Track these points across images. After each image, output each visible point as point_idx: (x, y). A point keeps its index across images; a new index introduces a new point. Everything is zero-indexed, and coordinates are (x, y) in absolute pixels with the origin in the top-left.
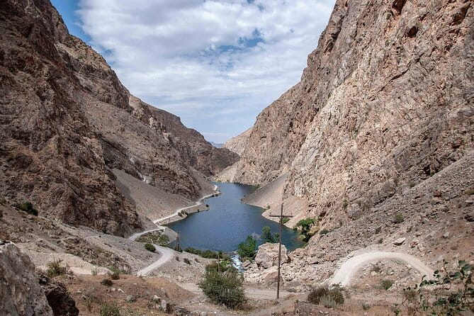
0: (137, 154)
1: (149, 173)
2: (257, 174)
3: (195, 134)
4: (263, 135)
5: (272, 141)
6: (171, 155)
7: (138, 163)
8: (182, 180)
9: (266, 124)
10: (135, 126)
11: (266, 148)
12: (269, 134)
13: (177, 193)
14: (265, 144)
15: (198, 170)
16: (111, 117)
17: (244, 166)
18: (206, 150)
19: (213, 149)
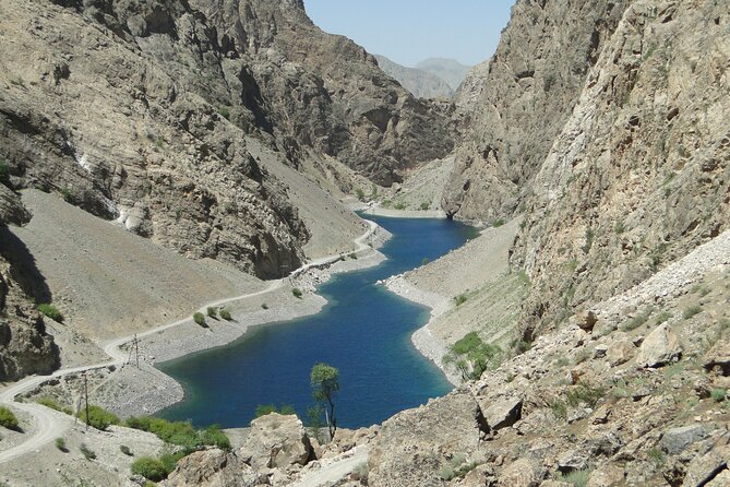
0: (102, 142)
1: (136, 197)
2: (502, 189)
3: (348, 50)
4: (523, 67)
5: (547, 88)
6: (213, 138)
7: (103, 172)
8: (231, 218)
9: (535, 32)
10: (102, 56)
11: (529, 109)
12: (540, 66)
13: (214, 257)
14: (528, 96)
15: (352, 167)
16: (27, 36)
17: (469, 163)
18: (380, 103)
19: (402, 99)
